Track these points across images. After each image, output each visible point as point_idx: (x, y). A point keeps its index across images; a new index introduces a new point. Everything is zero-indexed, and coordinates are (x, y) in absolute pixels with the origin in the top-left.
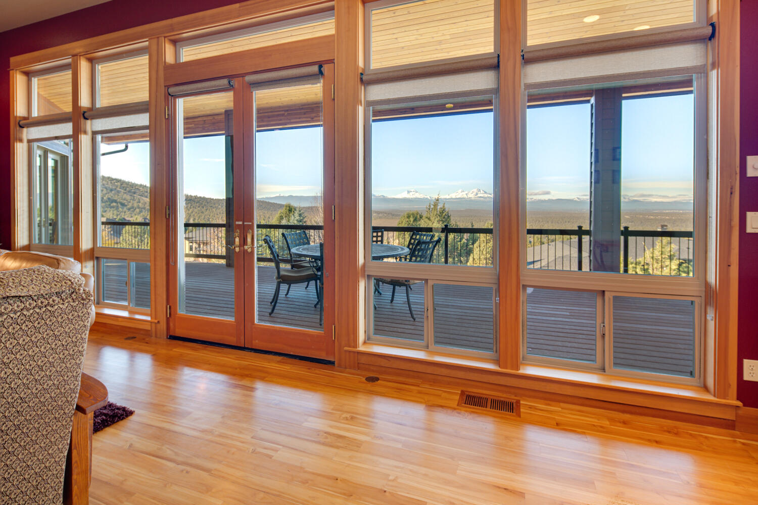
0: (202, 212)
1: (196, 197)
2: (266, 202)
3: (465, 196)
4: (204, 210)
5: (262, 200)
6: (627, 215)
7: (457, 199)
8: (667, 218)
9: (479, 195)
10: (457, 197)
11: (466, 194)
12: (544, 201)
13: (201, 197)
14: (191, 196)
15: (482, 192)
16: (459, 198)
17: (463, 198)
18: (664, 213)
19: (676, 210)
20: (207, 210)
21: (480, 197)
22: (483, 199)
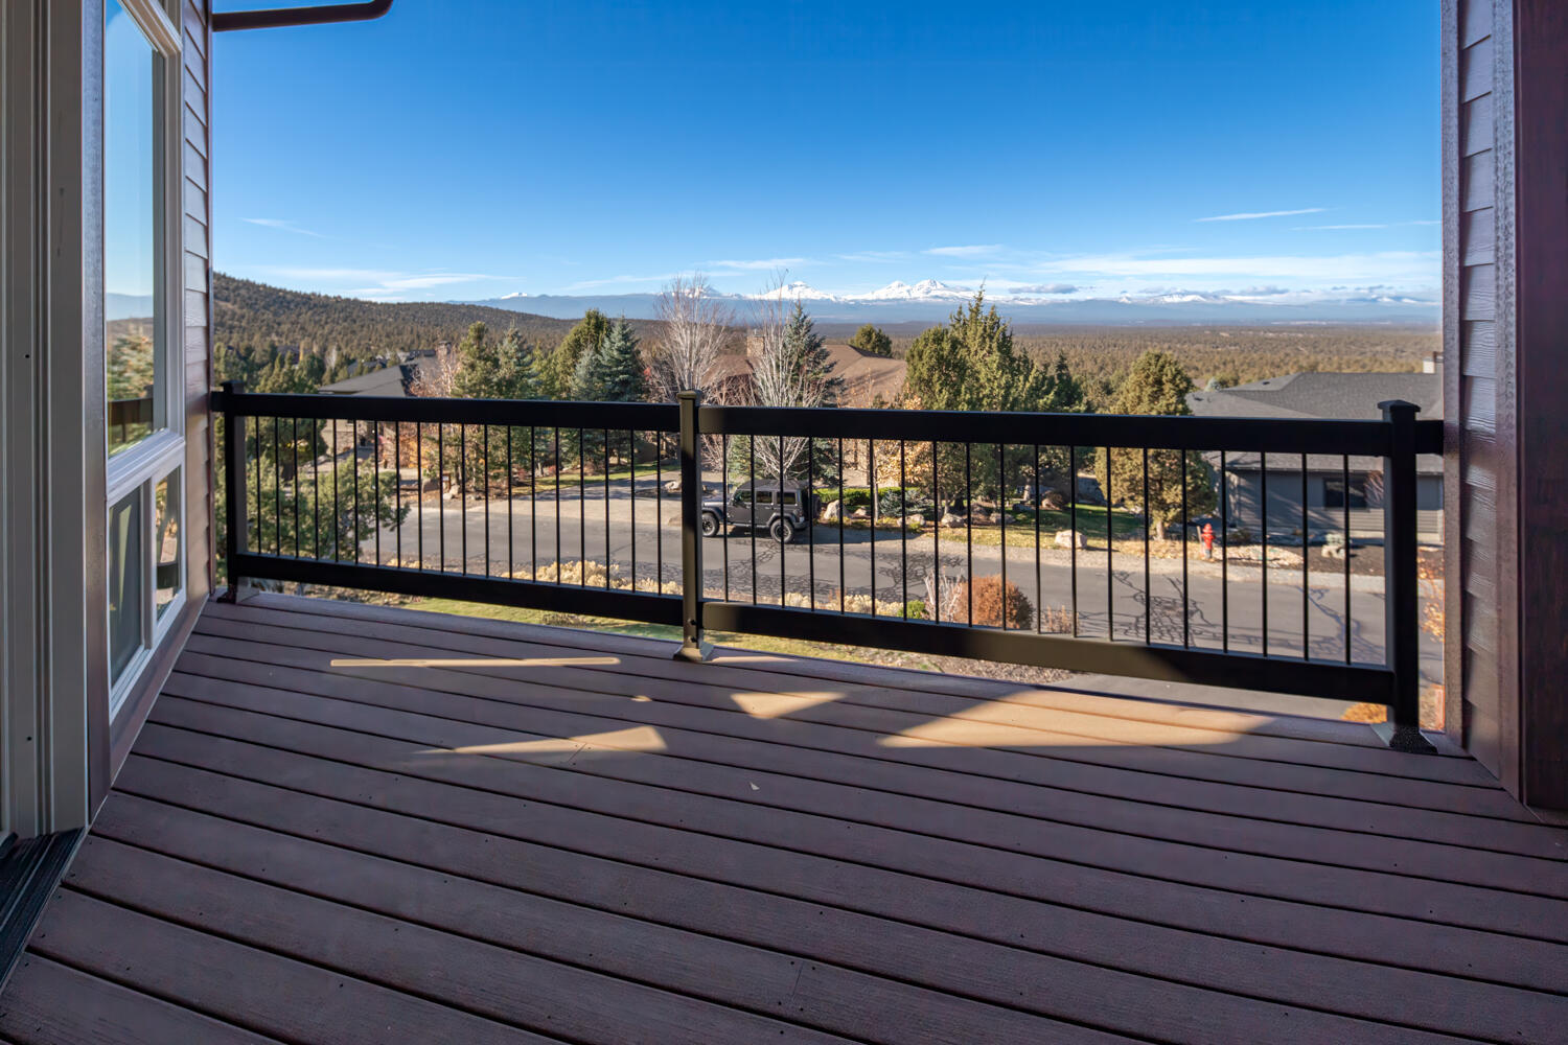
0: (353, 332)
1: (338, 300)
2: (492, 309)
3: (905, 295)
4: (356, 327)
5: (483, 305)
6: (1225, 331)
7: (888, 300)
8: (1300, 335)
9: (933, 293)
10: (891, 297)
11: (908, 291)
12: (1062, 305)
13: (348, 300)
14: (327, 297)
15: (939, 286)
16: (894, 300)
17: (902, 299)
18: (1293, 327)
19: (1314, 320)
20: (362, 326)
21: (937, 297)
22: (940, 300)
